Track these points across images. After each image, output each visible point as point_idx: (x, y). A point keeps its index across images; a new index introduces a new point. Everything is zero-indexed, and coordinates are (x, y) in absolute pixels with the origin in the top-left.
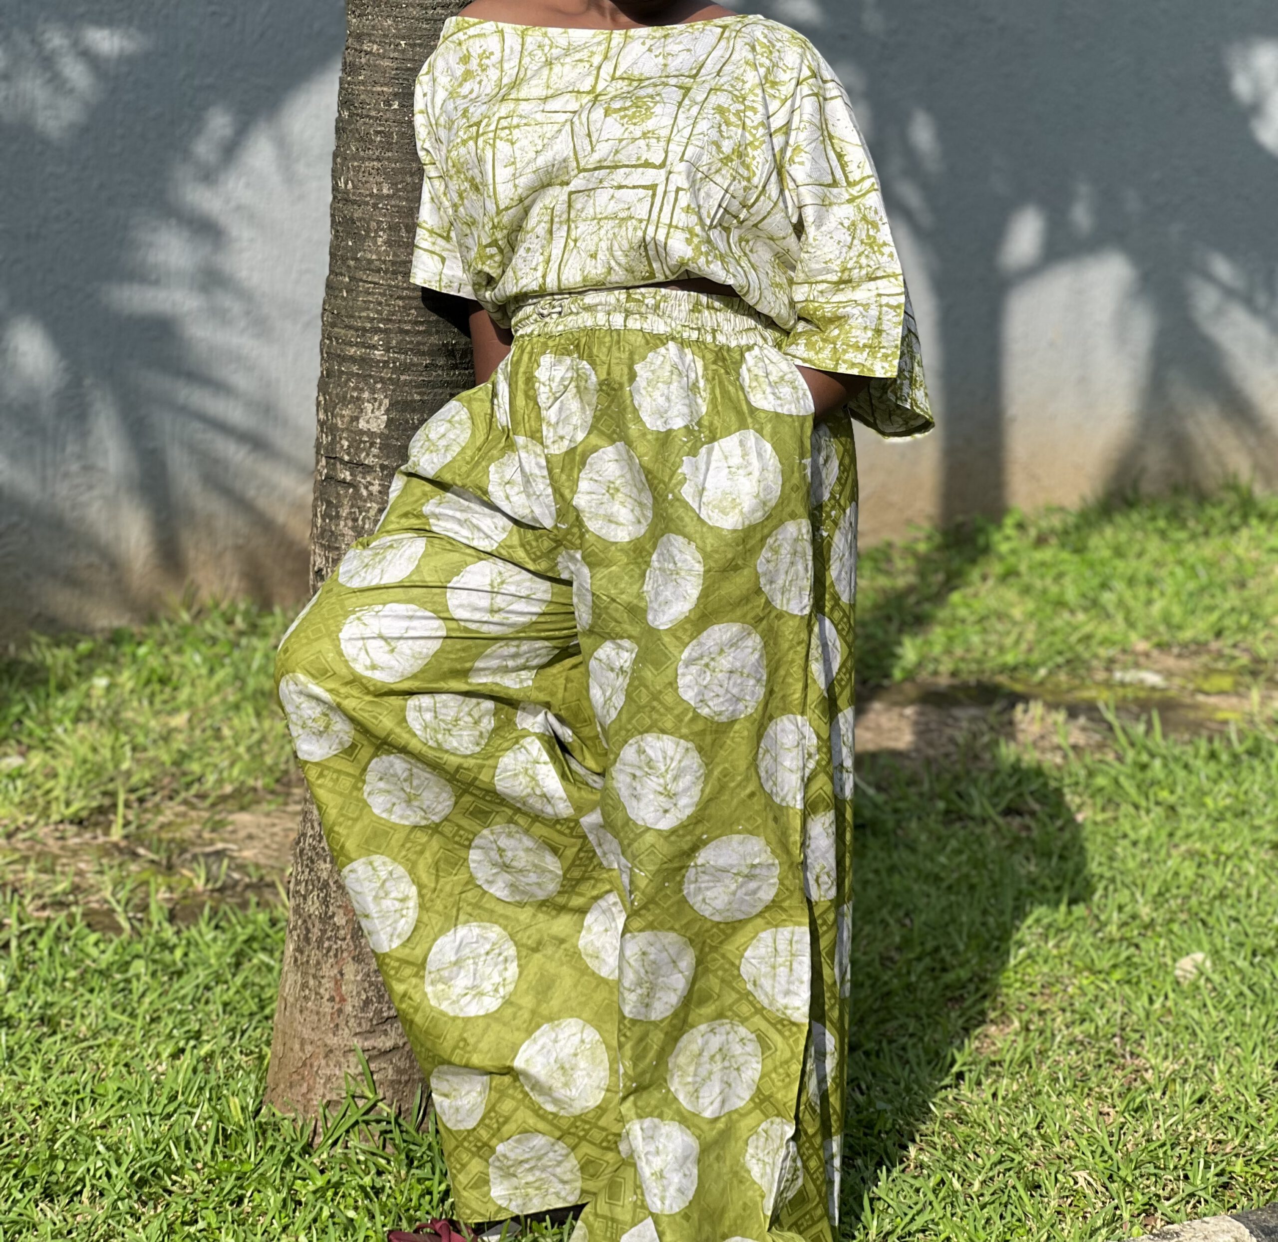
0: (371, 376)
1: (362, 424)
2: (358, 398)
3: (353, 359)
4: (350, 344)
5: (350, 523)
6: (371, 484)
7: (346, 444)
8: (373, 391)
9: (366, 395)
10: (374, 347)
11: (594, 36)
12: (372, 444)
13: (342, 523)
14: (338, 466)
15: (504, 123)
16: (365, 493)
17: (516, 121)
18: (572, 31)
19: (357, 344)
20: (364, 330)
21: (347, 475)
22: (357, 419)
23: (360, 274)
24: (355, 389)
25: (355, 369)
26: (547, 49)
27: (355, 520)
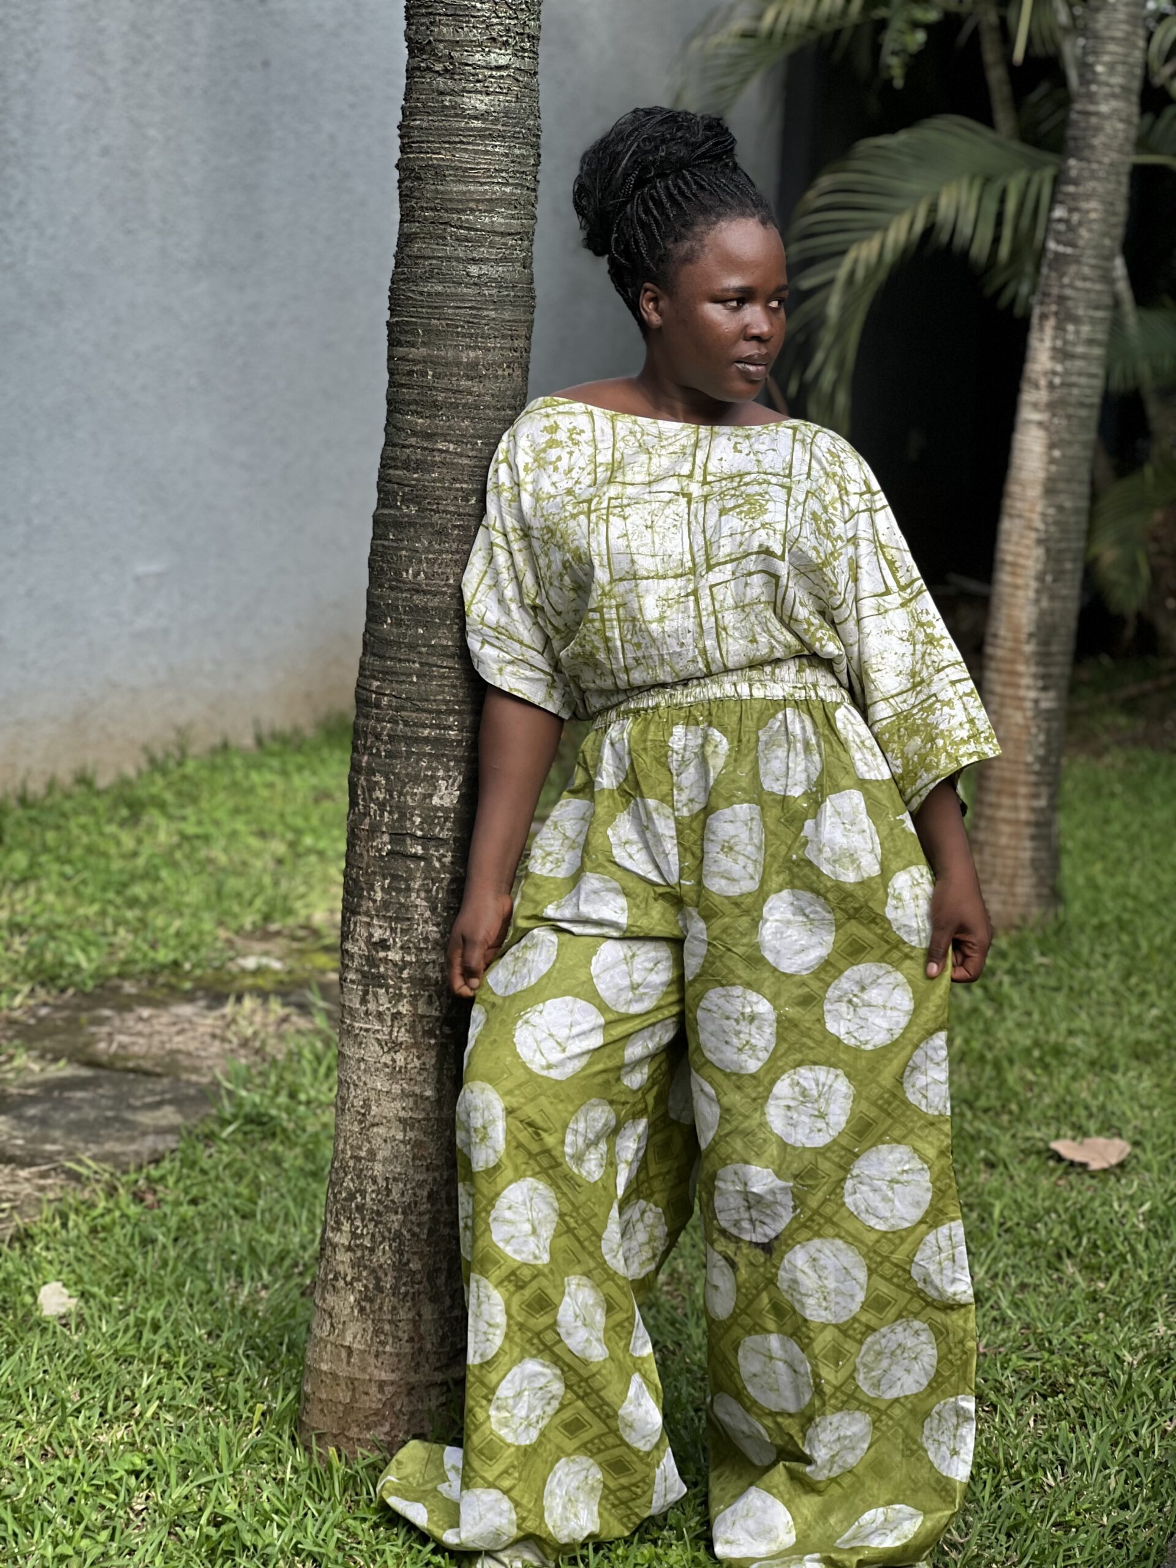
0: (443, 755)
1: (436, 801)
2: (432, 777)
3: (427, 740)
4: (425, 726)
5: (423, 895)
6: (444, 856)
7: (418, 820)
8: (447, 769)
9: (441, 773)
10: (450, 728)
11: (682, 429)
12: (446, 819)
13: (414, 895)
14: (408, 841)
15: (614, 503)
16: (437, 865)
17: (625, 502)
18: (660, 422)
19: (431, 726)
20: (439, 712)
21: (419, 850)
22: (431, 796)
23: (434, 660)
24: (428, 768)
25: (428, 749)
26: (639, 435)
27: (429, 891)
